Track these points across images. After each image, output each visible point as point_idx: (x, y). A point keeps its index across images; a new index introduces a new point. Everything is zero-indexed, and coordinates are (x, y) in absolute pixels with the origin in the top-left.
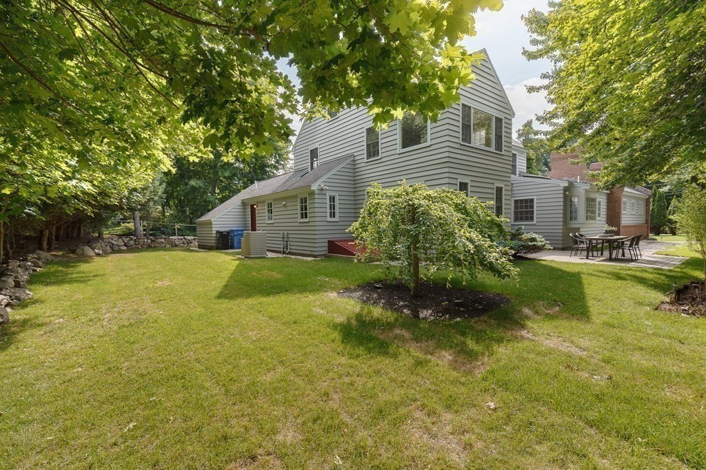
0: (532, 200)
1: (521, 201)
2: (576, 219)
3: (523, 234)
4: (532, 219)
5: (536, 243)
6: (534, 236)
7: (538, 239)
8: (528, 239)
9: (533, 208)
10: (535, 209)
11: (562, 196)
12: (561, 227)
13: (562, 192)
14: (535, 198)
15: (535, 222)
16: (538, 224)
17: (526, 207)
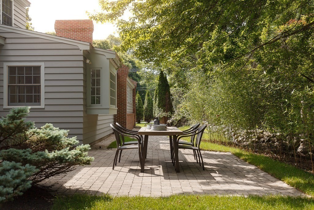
0: (38, 68)
1: (21, 68)
2: (99, 102)
3: (29, 126)
4: (37, 100)
5: (63, 152)
6: (56, 132)
7: (65, 140)
8: (41, 141)
9: (39, 82)
10: (43, 83)
11: (81, 64)
12: (82, 114)
13: (82, 58)
14: (43, 65)
15: (42, 106)
16: (48, 108)
17: (29, 80)
